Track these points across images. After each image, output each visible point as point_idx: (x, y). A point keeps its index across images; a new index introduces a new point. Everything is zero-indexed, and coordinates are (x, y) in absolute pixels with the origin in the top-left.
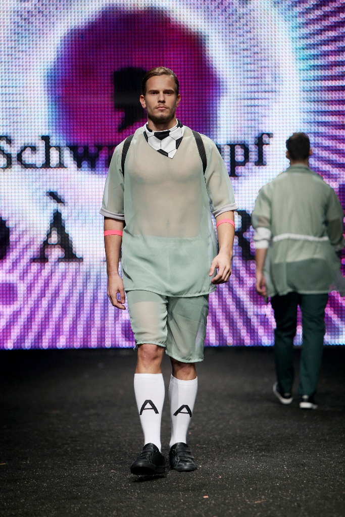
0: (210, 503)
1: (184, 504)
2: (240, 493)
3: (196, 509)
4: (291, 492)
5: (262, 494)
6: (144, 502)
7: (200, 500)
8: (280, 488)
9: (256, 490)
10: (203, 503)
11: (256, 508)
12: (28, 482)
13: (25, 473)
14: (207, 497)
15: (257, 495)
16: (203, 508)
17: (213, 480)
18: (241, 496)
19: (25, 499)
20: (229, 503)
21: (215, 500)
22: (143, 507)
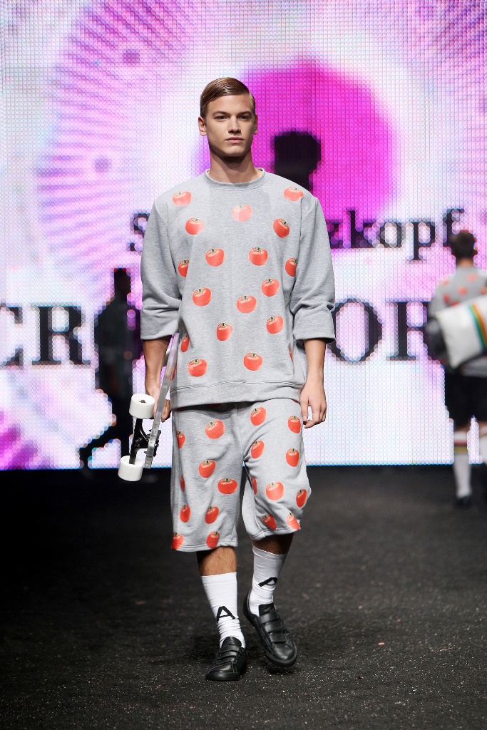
0: (387, 651)
1: (355, 652)
2: (423, 639)
3: (370, 658)
4: (484, 638)
5: (449, 641)
6: (307, 649)
7: (374, 648)
8: (470, 634)
9: (441, 635)
10: (378, 651)
11: (441, 657)
12: (170, 625)
13: (166, 614)
14: (383, 644)
15: (442, 642)
16: (378, 657)
17: (390, 624)
18: (423, 643)
19: (167, 644)
20: (409, 651)
21: (393, 648)
22: (306, 655)
